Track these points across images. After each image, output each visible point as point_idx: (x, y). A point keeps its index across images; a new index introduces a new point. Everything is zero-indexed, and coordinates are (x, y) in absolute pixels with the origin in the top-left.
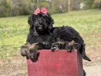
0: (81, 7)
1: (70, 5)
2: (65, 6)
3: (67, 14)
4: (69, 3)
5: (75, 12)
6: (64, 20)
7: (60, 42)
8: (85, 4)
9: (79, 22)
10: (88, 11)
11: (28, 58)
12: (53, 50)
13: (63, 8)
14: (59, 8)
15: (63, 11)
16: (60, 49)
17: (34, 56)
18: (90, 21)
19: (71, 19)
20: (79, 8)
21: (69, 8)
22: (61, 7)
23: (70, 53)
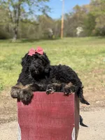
0: (78, 33)
1: (64, 29)
2: (56, 29)
4: (62, 27)
5: (69, 39)
6: (56, 50)
8: (84, 28)
9: (75, 54)
10: (87, 38)
11: (19, 101)
12: (48, 93)
13: (53, 32)
14: (48, 33)
15: (54, 37)
16: (56, 91)
17: (27, 98)
18: (89, 53)
19: (65, 50)
20: (76, 33)
21: (62, 32)
22: (51, 31)
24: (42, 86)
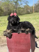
3: (33, 14)
7: (22, 29)
12: (19, 33)
13: (30, 11)
14: (28, 11)
15: (30, 13)
17: (10, 36)
19: (34, 17)
21: (33, 11)
22: (29, 11)
23: (27, 35)
24: (16, 30)
